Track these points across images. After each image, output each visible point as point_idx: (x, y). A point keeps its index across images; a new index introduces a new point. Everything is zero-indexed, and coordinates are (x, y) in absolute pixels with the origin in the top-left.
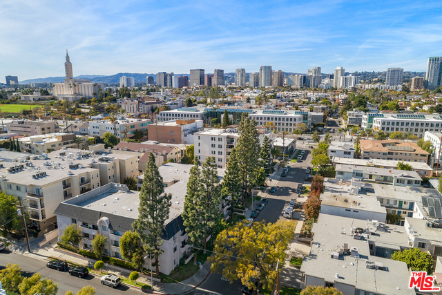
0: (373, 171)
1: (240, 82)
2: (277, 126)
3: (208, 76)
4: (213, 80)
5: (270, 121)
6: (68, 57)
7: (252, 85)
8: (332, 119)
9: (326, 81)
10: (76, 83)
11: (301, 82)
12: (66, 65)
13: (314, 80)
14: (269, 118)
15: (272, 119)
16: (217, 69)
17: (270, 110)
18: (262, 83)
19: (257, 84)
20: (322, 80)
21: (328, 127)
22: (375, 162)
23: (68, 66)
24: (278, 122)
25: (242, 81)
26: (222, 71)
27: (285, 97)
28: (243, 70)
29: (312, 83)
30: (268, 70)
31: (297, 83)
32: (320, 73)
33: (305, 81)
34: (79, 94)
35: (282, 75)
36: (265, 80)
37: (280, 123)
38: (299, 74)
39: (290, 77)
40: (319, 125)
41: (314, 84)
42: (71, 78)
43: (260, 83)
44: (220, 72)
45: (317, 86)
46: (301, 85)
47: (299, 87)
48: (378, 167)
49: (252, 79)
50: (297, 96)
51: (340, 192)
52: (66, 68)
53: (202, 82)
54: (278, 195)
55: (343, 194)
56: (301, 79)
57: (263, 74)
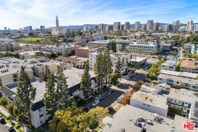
0: (179, 79)
1: (137, 28)
2: (143, 51)
3: (122, 25)
4: (124, 27)
5: (139, 48)
6: (57, 18)
7: (142, 30)
8: (176, 48)
9: (182, 28)
10: (60, 29)
11: (168, 28)
12: (56, 21)
13: (175, 27)
14: (139, 47)
15: (141, 47)
16: (126, 22)
17: (142, 42)
18: (148, 29)
19: (145, 29)
20: (180, 27)
21: (171, 52)
22: (185, 74)
23: (57, 21)
24: (143, 48)
25: (138, 28)
26: (129, 23)
27: (156, 36)
28: (139, 22)
29: (174, 29)
30: (151, 22)
31: (166, 28)
32: (179, 24)
33: (170, 28)
34: (61, 34)
35: (158, 25)
36: (149, 27)
37: (144, 49)
38: (167, 24)
39: (162, 25)
40: (167, 51)
41: (175, 29)
42: (58, 26)
43: (147, 29)
44: (128, 24)
45: (177, 30)
46: (168, 30)
47: (167, 31)
48: (185, 77)
49: (143, 27)
50: (163, 35)
51: (147, 92)
52: (56, 22)
53: (119, 28)
54: (121, 89)
55: (148, 93)
56: (168, 27)
57: (148, 24)
